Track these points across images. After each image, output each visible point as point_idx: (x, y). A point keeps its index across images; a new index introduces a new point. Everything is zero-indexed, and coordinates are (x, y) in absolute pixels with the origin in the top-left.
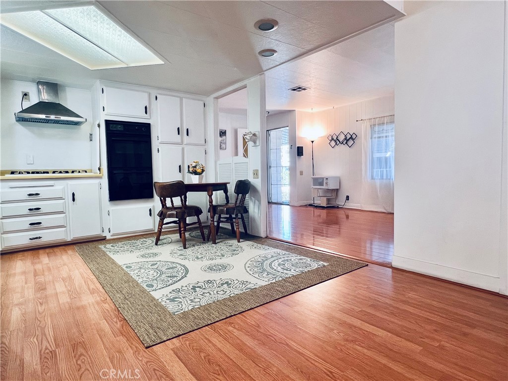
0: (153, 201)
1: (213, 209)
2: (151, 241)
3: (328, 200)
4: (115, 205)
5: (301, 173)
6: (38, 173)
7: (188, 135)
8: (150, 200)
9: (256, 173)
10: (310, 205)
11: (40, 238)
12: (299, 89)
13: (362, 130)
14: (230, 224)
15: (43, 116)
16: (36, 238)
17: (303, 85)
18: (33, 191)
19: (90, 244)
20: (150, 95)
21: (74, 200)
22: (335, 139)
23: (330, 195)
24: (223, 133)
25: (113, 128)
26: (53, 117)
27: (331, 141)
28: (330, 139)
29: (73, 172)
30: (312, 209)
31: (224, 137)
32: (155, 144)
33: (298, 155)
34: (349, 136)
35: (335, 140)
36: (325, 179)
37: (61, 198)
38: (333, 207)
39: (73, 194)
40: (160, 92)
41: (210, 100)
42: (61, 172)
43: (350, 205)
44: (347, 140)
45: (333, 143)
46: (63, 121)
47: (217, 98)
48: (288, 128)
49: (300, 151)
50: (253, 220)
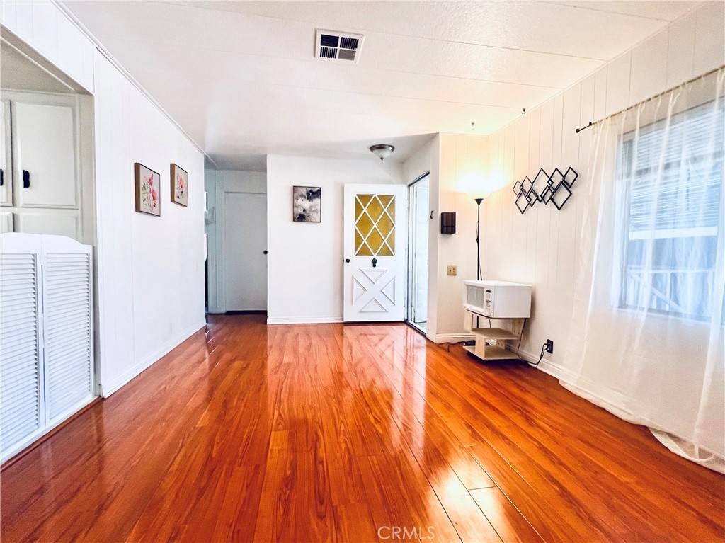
5: (452, 272)
7: (27, 185)
22: (528, 190)
24: (314, 194)
27: (519, 196)
28: (518, 191)
31: (316, 201)
33: (443, 233)
34: (557, 179)
35: (528, 195)
36: (485, 291)
44: (553, 190)
45: (523, 202)
48: (428, 178)
49: (448, 224)
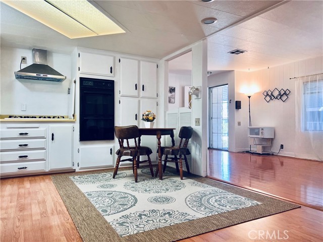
0: (114, 142)
1: (161, 150)
2: (110, 175)
3: (264, 148)
4: (84, 144)
5: (239, 124)
6: (28, 117)
7: (143, 90)
8: (111, 141)
9: (197, 121)
10: (247, 152)
11: (26, 168)
12: (237, 52)
13: (296, 87)
14: (174, 164)
15: (35, 75)
16: (23, 168)
17: (241, 48)
18: (24, 131)
19: (63, 175)
20: (115, 58)
21: (53, 139)
22: (270, 94)
23: (265, 144)
24: (172, 90)
25: (85, 84)
26: (42, 75)
27: (266, 96)
28: (266, 94)
29: (54, 117)
30: (248, 155)
31: (173, 93)
32: (117, 97)
33: (236, 108)
34: (282, 92)
35: (269, 96)
36: (260, 129)
37: (43, 138)
38: (268, 154)
39: (53, 135)
40: (123, 56)
41: (162, 62)
42: (45, 117)
43: (284, 153)
44: (281, 96)
45: (268, 99)
46: (49, 78)
47: (168, 60)
48: (227, 86)
49: (238, 105)
50: (195, 161)
